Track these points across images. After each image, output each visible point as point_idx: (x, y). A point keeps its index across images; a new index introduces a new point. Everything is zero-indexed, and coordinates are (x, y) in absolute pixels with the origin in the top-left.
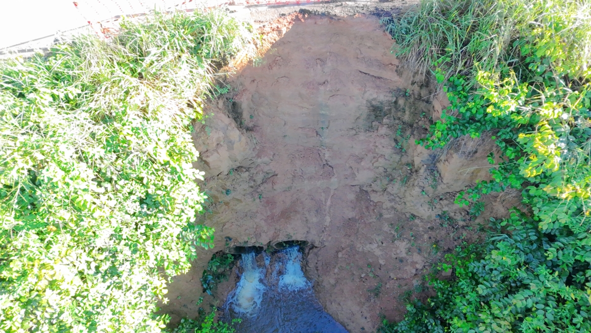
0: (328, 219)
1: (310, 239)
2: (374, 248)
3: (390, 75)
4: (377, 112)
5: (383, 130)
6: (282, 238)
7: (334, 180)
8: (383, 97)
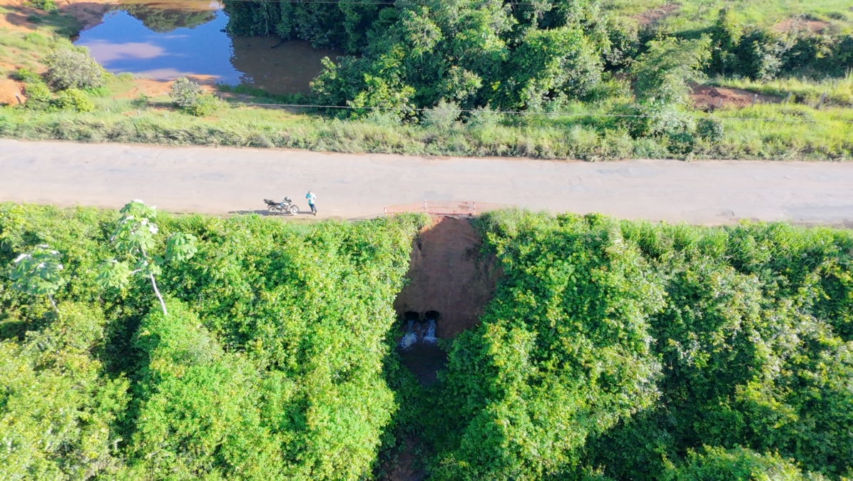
0: (449, 301)
1: (440, 312)
2: (467, 312)
3: (472, 239)
4: (469, 252)
5: (471, 260)
6: (428, 309)
7: (453, 283)
8: (471, 247)
